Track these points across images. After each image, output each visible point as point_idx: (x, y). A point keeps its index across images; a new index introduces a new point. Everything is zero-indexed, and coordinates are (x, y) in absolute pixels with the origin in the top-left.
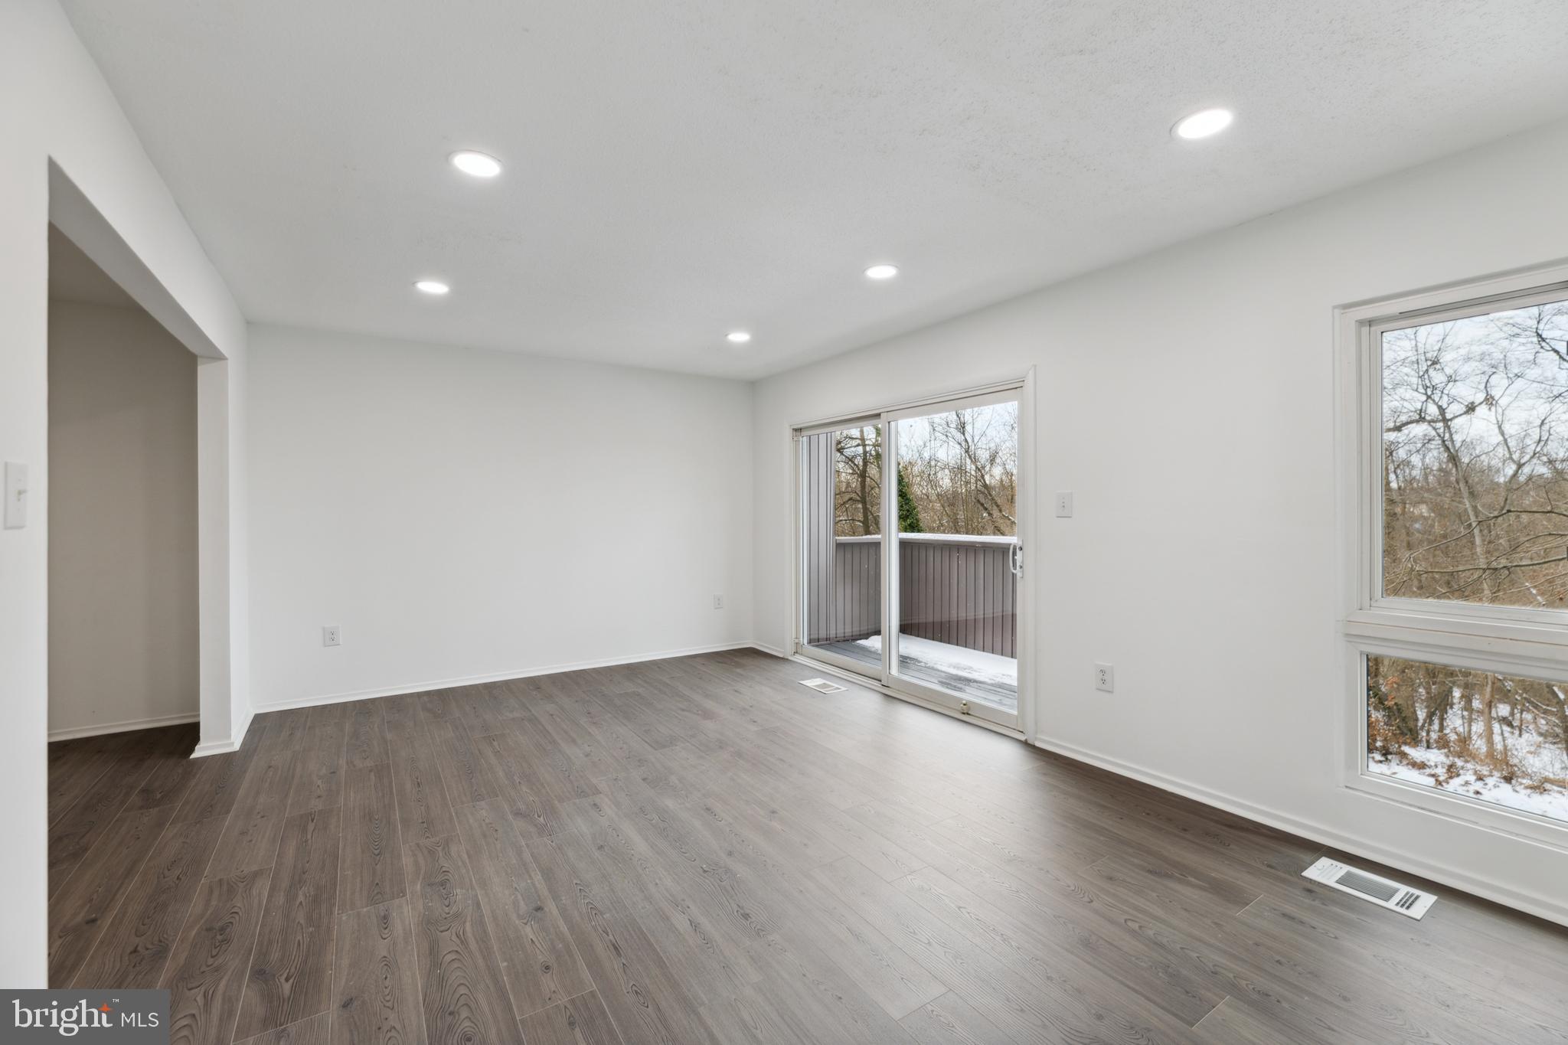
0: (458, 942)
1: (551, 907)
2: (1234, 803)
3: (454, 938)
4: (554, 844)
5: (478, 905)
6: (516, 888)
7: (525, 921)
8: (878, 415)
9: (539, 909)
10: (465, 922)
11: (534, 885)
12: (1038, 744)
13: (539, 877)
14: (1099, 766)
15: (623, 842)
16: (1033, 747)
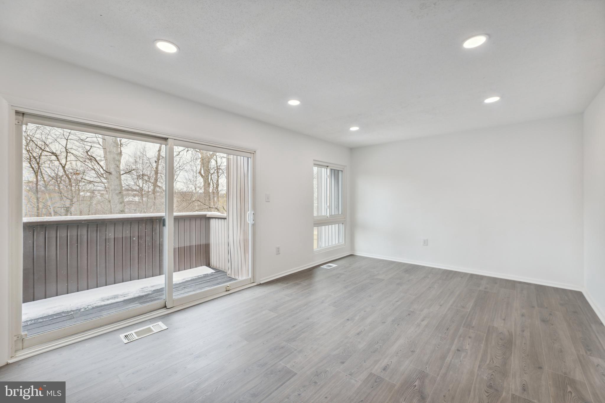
0: (494, 360)
1: (454, 348)
2: (300, 268)
3: (495, 362)
4: (427, 367)
5: (479, 367)
6: (460, 362)
7: (466, 350)
8: (166, 139)
9: (458, 350)
10: (488, 364)
11: (452, 358)
12: (262, 282)
13: (447, 359)
14: (285, 275)
15: (403, 347)
16: (260, 285)
